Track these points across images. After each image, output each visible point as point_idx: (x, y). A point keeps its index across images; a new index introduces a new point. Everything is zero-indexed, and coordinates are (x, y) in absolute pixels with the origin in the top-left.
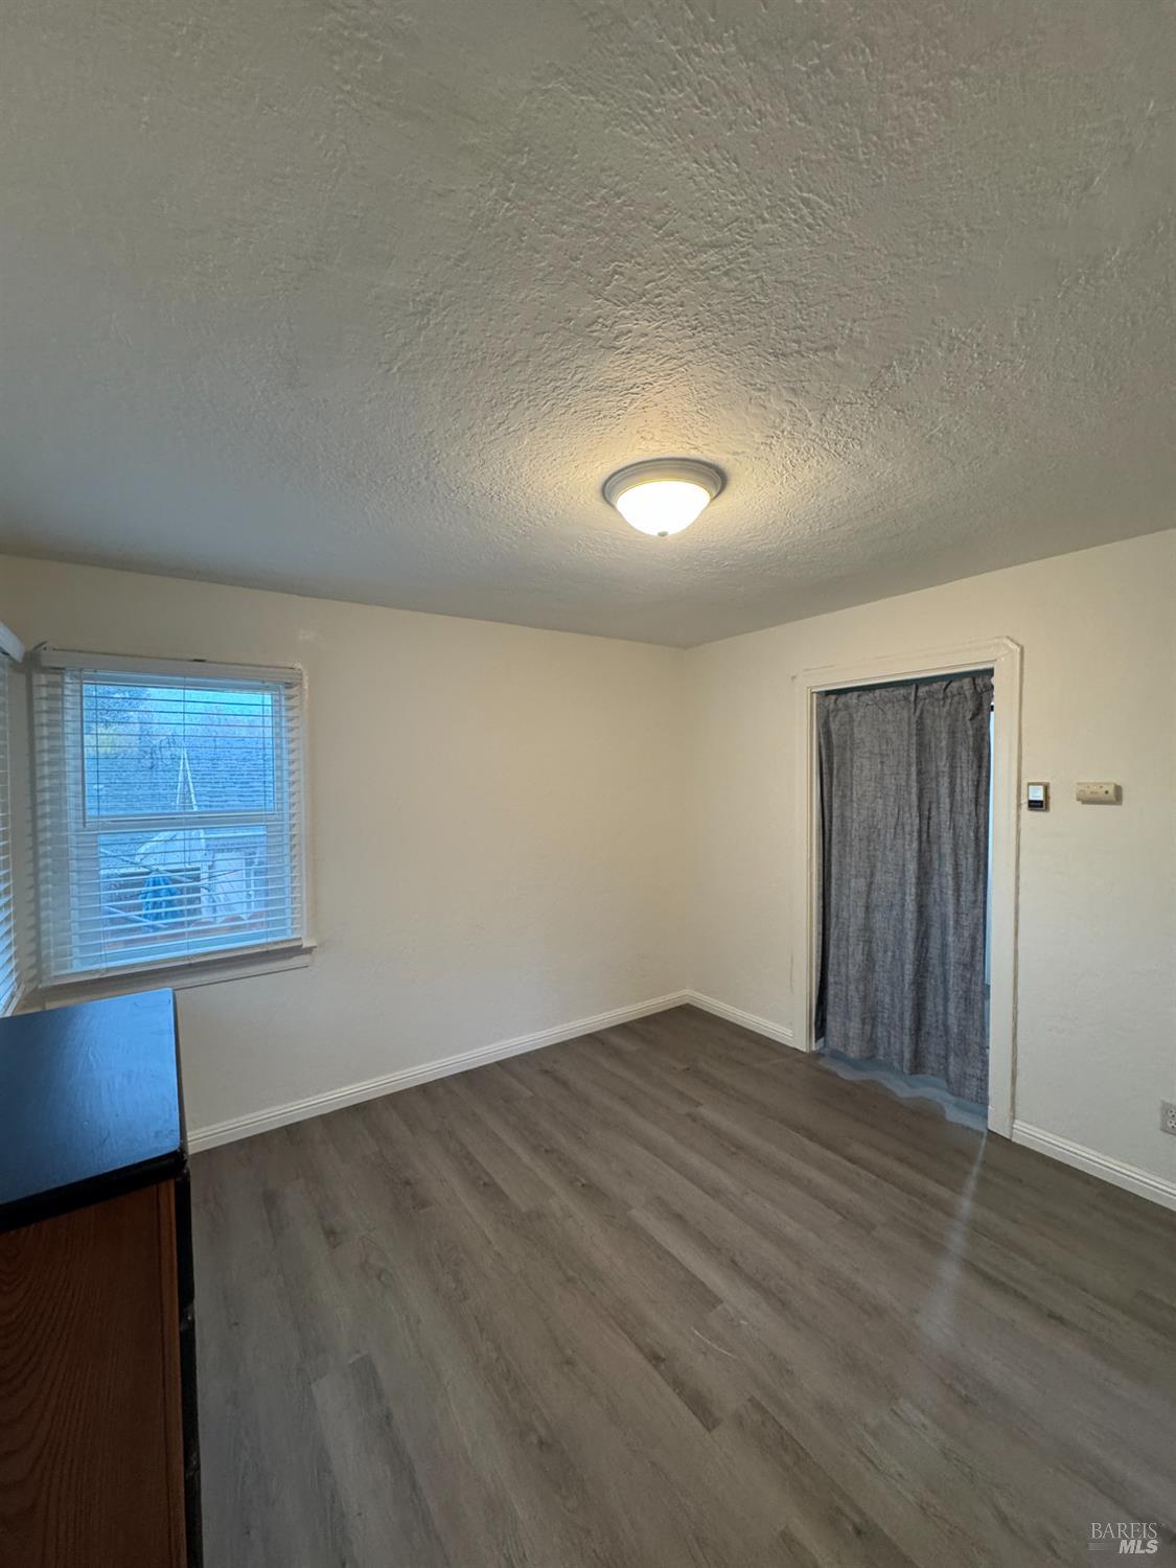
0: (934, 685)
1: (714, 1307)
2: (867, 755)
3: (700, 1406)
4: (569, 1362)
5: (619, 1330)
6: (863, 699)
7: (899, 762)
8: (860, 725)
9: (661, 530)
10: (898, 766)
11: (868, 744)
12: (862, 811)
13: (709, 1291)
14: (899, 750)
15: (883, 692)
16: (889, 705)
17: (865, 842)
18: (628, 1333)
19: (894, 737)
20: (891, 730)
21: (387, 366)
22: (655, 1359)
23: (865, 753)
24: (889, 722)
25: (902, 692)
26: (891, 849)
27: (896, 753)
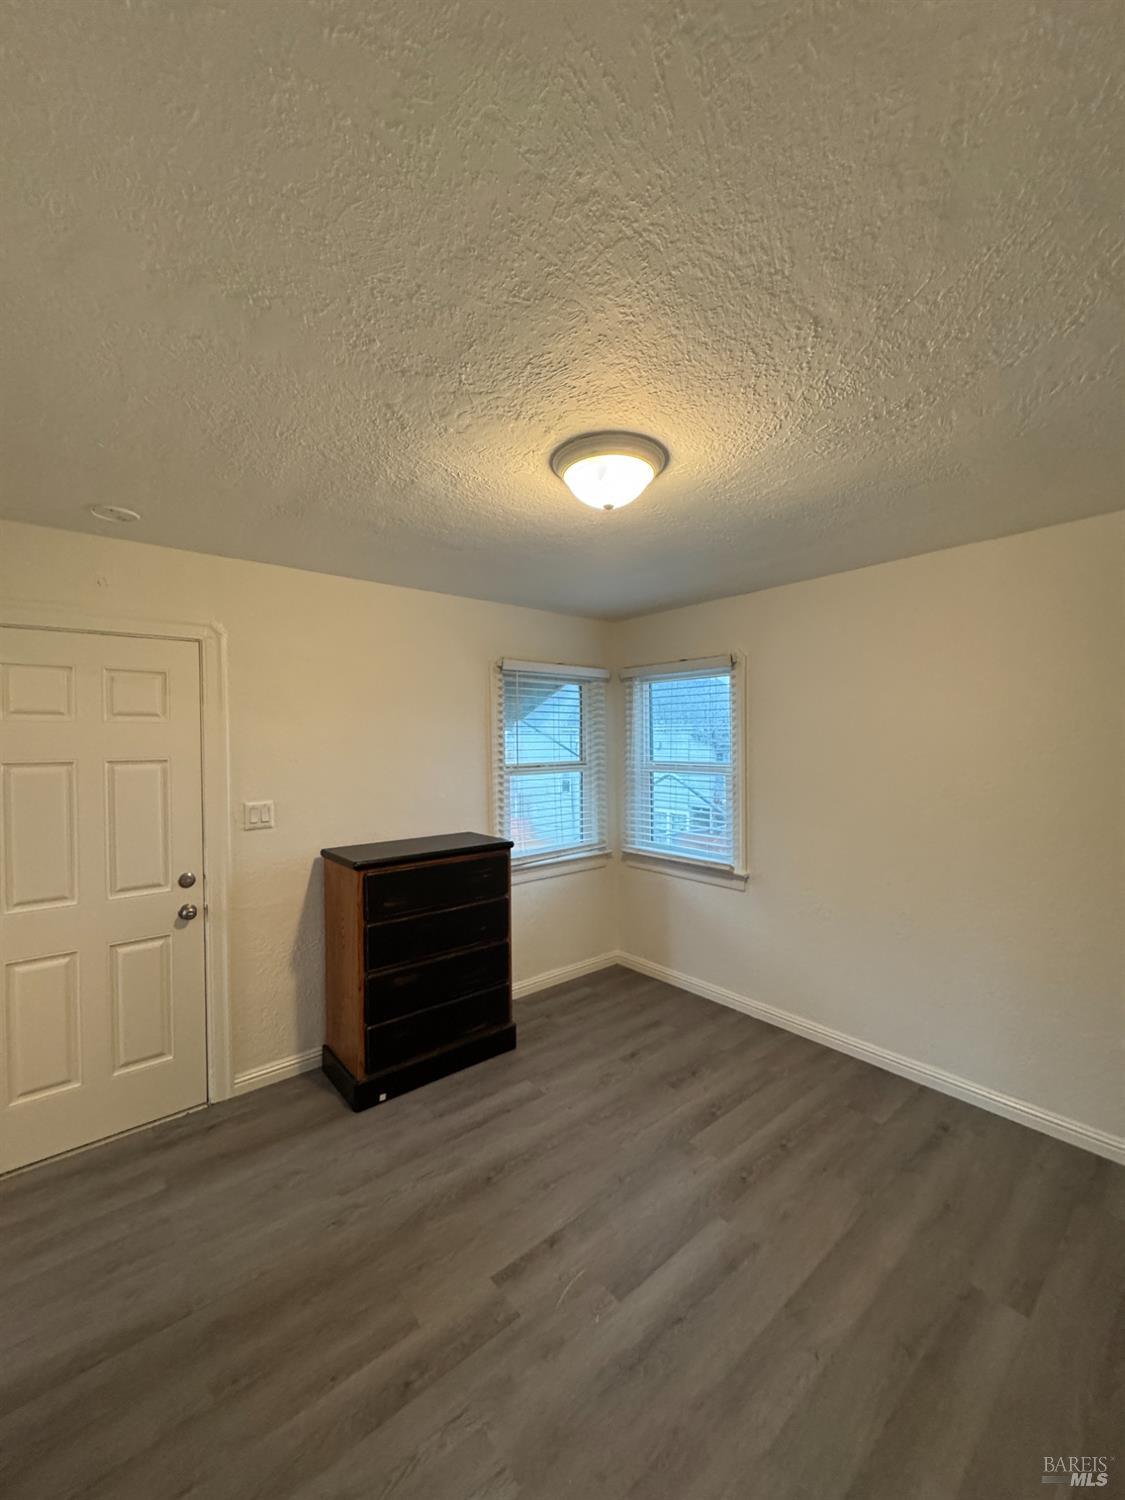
1: (613, 1292)
3: (511, 1274)
9: (607, 503)
13: (630, 1289)
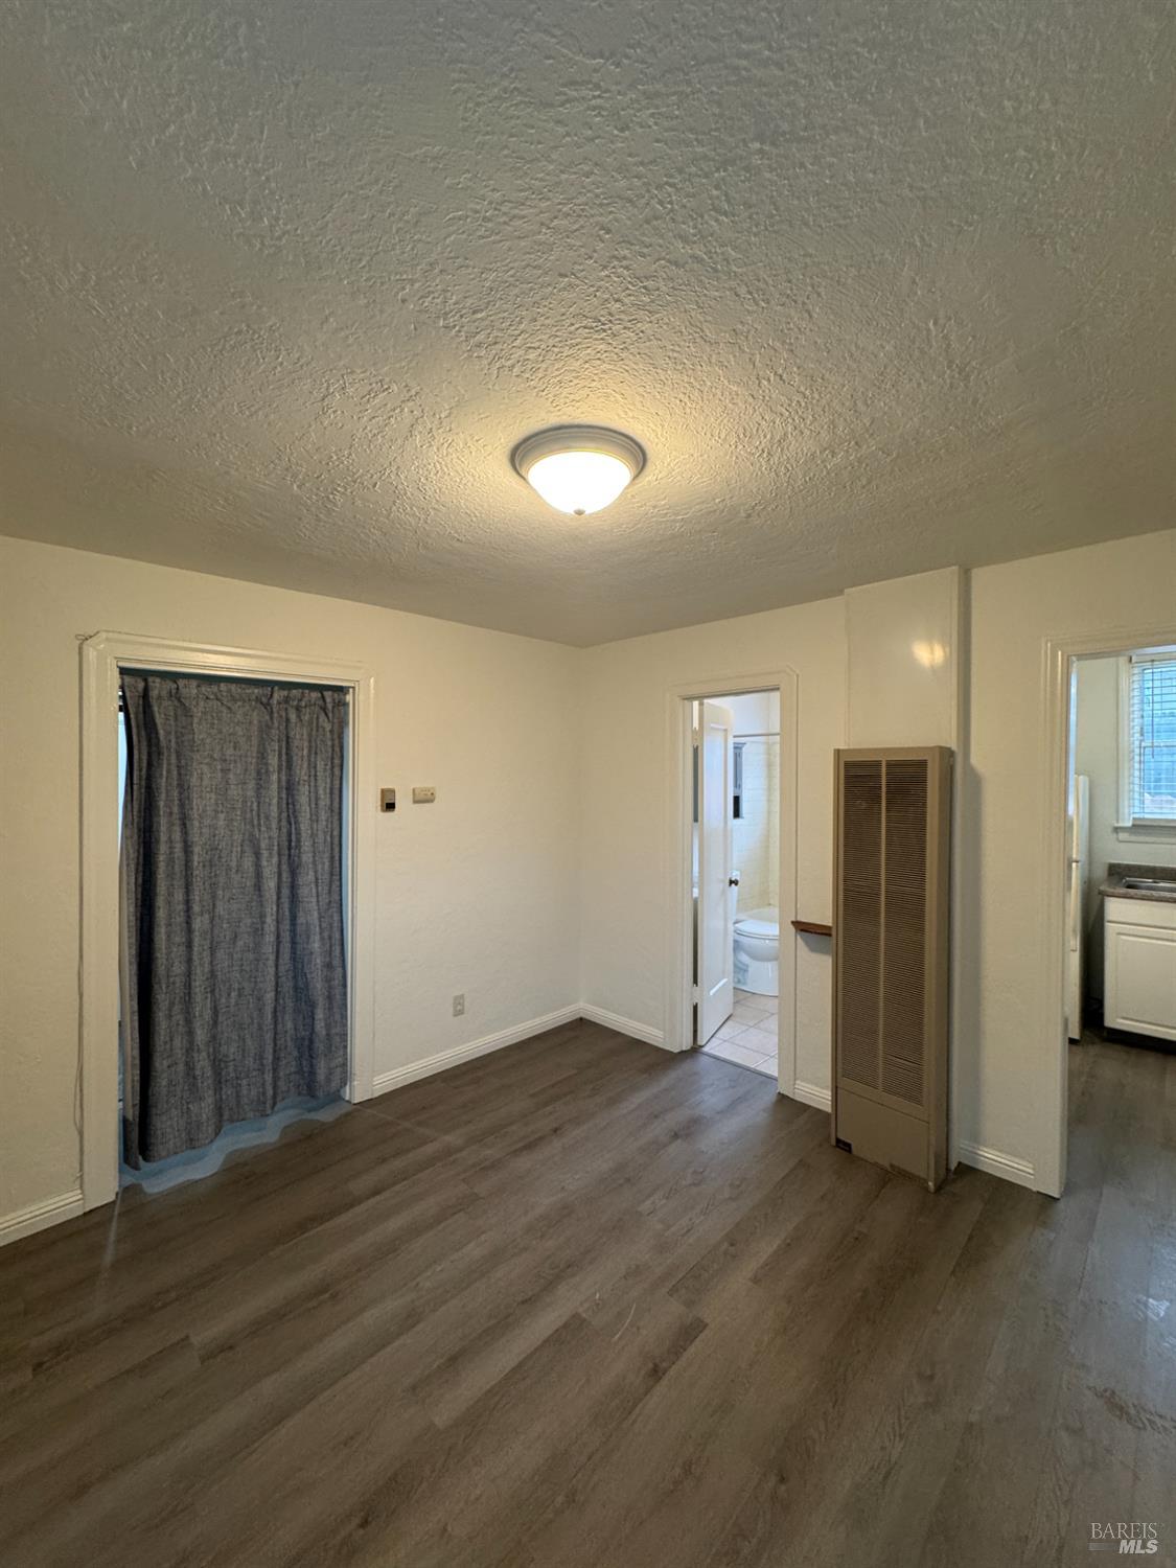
0: (294, 691)
1: (585, 1320)
2: (207, 760)
4: (687, 1468)
5: (633, 1416)
6: (203, 689)
7: (246, 770)
8: (199, 723)
9: (576, 508)
10: (245, 774)
11: (207, 747)
12: (204, 830)
13: (566, 1326)
14: (246, 756)
15: (233, 687)
16: (239, 703)
17: (207, 868)
18: (635, 1406)
19: (242, 741)
20: (241, 733)
21: (941, 321)
22: (656, 1373)
23: (205, 758)
24: (238, 724)
25: (256, 691)
26: (237, 871)
27: (243, 759)
